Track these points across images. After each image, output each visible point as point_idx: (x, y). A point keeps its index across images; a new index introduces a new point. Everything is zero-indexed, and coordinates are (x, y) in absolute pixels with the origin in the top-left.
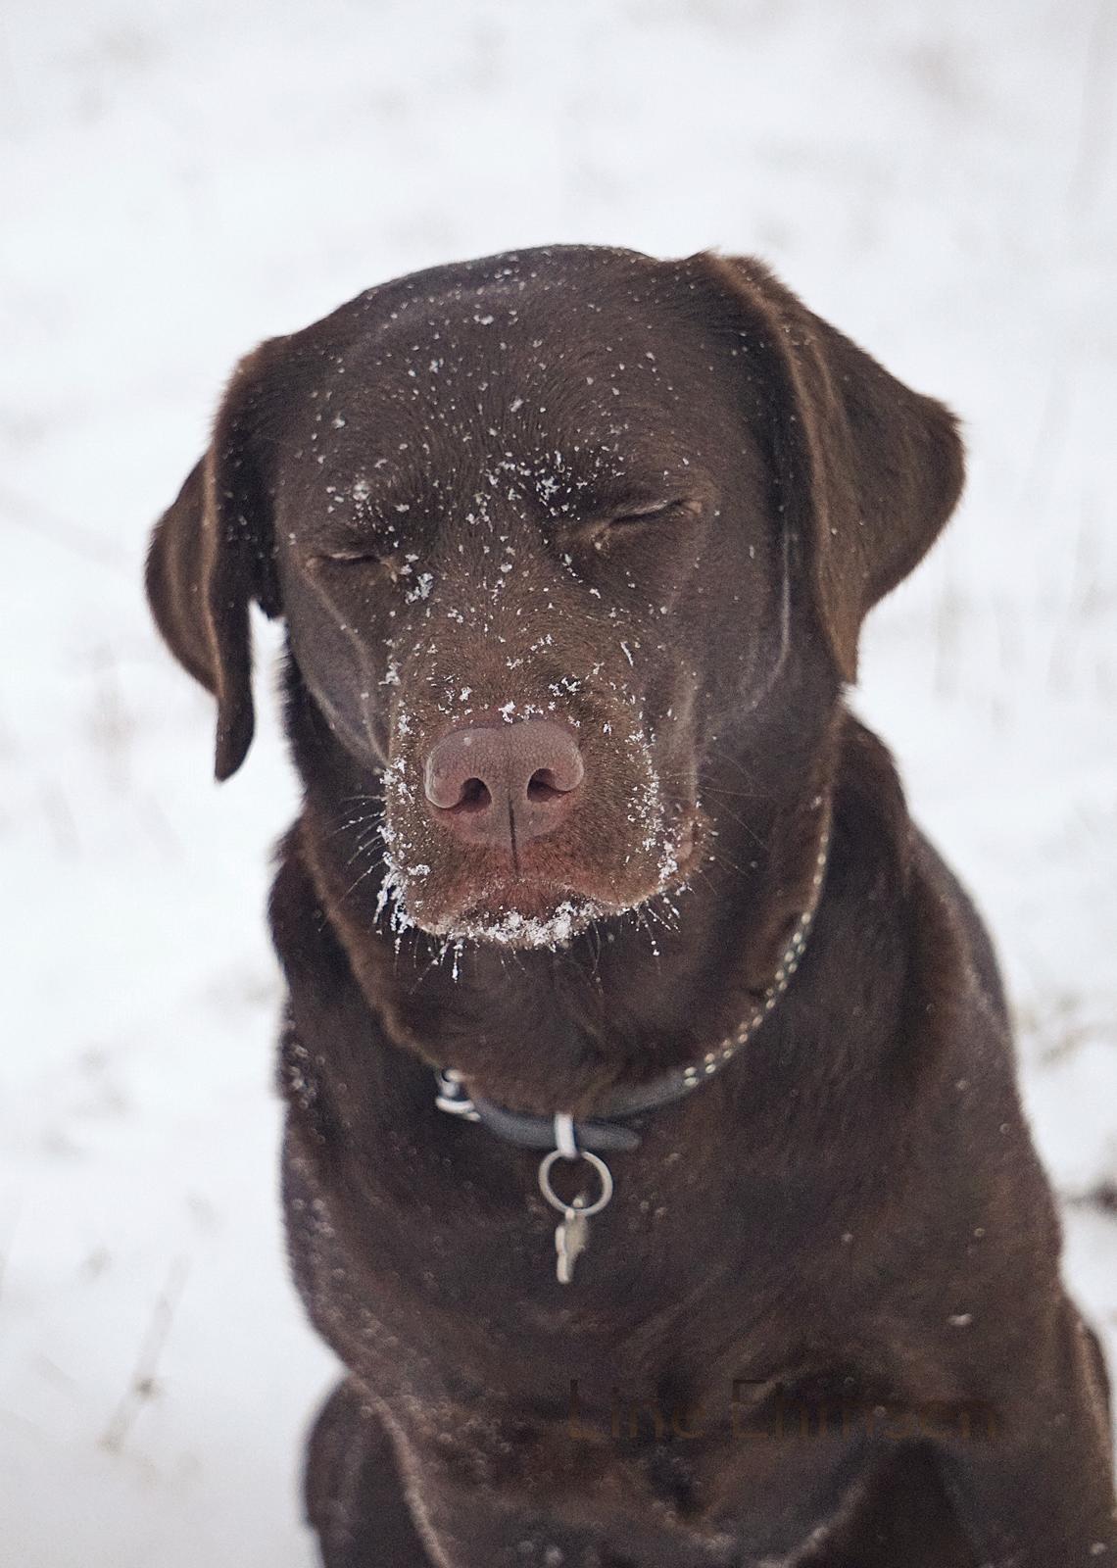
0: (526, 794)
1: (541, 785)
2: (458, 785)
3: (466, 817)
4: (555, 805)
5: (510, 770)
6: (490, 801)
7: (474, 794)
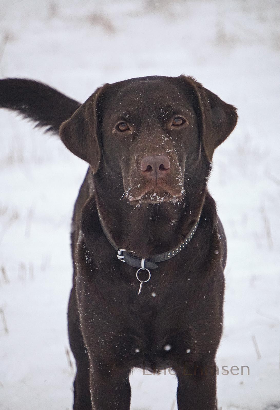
0: (158, 169)
1: (162, 167)
2: (146, 166)
3: (148, 173)
4: (164, 172)
5: (155, 164)
6: (152, 170)
7: (149, 169)
